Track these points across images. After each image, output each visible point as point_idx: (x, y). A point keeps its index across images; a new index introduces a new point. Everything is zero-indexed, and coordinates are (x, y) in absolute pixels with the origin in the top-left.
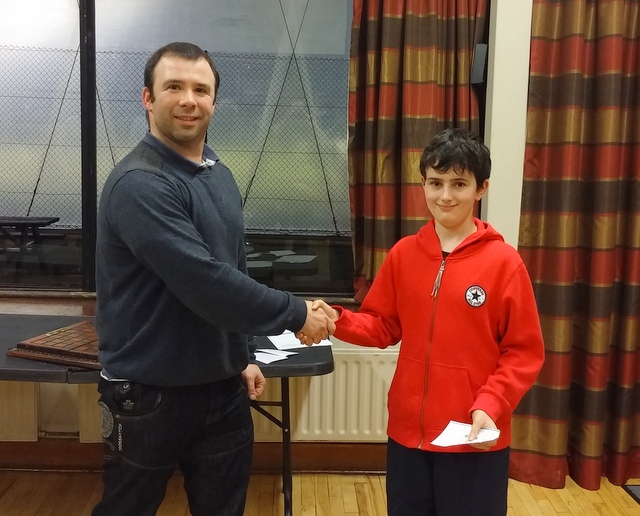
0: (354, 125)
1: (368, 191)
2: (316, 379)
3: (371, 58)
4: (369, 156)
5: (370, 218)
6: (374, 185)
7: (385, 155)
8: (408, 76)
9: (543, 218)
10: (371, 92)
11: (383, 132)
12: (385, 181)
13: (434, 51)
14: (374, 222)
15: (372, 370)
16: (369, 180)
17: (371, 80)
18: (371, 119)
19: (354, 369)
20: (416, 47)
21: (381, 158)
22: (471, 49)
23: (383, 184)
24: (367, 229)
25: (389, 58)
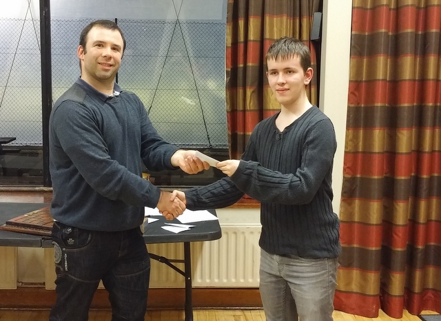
0: (230, 70)
1: (240, 115)
2: (207, 243)
3: (241, 23)
4: (240, 91)
5: (242, 133)
6: (244, 111)
7: (252, 90)
8: (267, 35)
9: (361, 132)
10: (241, 47)
11: (250, 74)
12: (252, 109)
13: (285, 18)
14: (244, 136)
15: (245, 238)
16: (240, 107)
17: (241, 39)
18: (241, 65)
19: (232, 237)
20: (272, 15)
21: (249, 92)
22: (310, 16)
23: (250, 110)
24: (240, 141)
25: (254, 23)
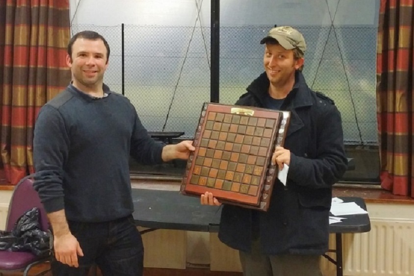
0: (380, 75)
1: (390, 117)
2: (357, 236)
3: (392, 32)
4: (391, 94)
5: (391, 133)
6: (394, 113)
7: (401, 93)
10: (391, 54)
11: (400, 79)
12: (401, 111)
14: (394, 136)
15: (394, 232)
16: (390, 109)
17: (392, 46)
18: (392, 71)
19: (382, 231)
21: (399, 95)
23: (400, 112)
24: (389, 141)
